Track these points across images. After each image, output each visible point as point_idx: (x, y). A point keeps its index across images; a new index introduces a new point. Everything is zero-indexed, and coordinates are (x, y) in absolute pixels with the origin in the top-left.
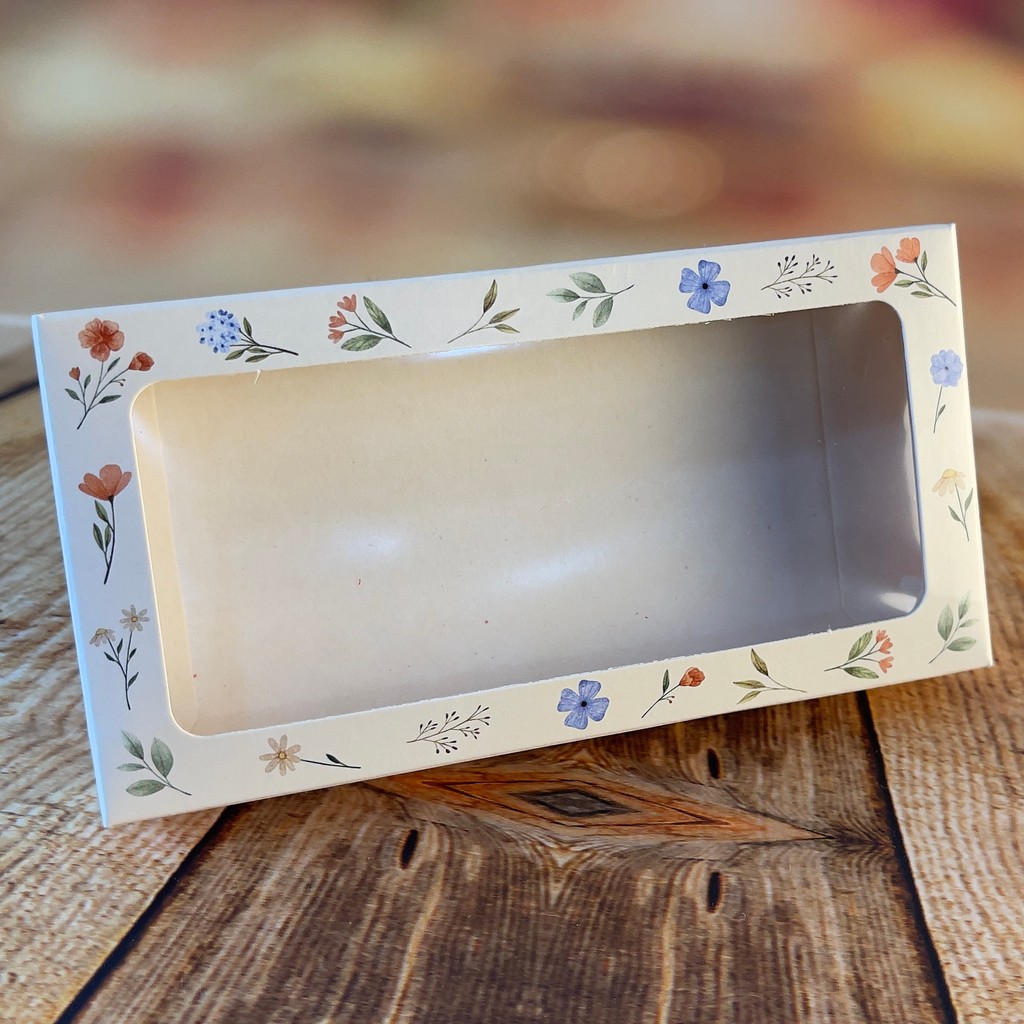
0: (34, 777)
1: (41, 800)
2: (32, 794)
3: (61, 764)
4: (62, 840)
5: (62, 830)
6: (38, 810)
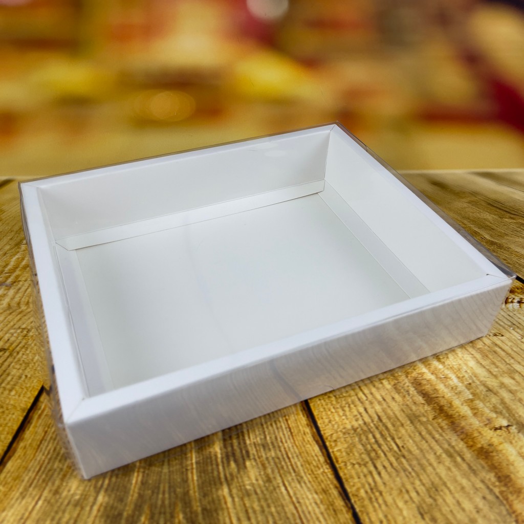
0: (15, 322)
1: (19, 328)
2: (16, 326)
3: (23, 317)
4: (29, 337)
5: (29, 335)
6: (19, 331)
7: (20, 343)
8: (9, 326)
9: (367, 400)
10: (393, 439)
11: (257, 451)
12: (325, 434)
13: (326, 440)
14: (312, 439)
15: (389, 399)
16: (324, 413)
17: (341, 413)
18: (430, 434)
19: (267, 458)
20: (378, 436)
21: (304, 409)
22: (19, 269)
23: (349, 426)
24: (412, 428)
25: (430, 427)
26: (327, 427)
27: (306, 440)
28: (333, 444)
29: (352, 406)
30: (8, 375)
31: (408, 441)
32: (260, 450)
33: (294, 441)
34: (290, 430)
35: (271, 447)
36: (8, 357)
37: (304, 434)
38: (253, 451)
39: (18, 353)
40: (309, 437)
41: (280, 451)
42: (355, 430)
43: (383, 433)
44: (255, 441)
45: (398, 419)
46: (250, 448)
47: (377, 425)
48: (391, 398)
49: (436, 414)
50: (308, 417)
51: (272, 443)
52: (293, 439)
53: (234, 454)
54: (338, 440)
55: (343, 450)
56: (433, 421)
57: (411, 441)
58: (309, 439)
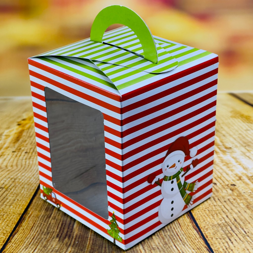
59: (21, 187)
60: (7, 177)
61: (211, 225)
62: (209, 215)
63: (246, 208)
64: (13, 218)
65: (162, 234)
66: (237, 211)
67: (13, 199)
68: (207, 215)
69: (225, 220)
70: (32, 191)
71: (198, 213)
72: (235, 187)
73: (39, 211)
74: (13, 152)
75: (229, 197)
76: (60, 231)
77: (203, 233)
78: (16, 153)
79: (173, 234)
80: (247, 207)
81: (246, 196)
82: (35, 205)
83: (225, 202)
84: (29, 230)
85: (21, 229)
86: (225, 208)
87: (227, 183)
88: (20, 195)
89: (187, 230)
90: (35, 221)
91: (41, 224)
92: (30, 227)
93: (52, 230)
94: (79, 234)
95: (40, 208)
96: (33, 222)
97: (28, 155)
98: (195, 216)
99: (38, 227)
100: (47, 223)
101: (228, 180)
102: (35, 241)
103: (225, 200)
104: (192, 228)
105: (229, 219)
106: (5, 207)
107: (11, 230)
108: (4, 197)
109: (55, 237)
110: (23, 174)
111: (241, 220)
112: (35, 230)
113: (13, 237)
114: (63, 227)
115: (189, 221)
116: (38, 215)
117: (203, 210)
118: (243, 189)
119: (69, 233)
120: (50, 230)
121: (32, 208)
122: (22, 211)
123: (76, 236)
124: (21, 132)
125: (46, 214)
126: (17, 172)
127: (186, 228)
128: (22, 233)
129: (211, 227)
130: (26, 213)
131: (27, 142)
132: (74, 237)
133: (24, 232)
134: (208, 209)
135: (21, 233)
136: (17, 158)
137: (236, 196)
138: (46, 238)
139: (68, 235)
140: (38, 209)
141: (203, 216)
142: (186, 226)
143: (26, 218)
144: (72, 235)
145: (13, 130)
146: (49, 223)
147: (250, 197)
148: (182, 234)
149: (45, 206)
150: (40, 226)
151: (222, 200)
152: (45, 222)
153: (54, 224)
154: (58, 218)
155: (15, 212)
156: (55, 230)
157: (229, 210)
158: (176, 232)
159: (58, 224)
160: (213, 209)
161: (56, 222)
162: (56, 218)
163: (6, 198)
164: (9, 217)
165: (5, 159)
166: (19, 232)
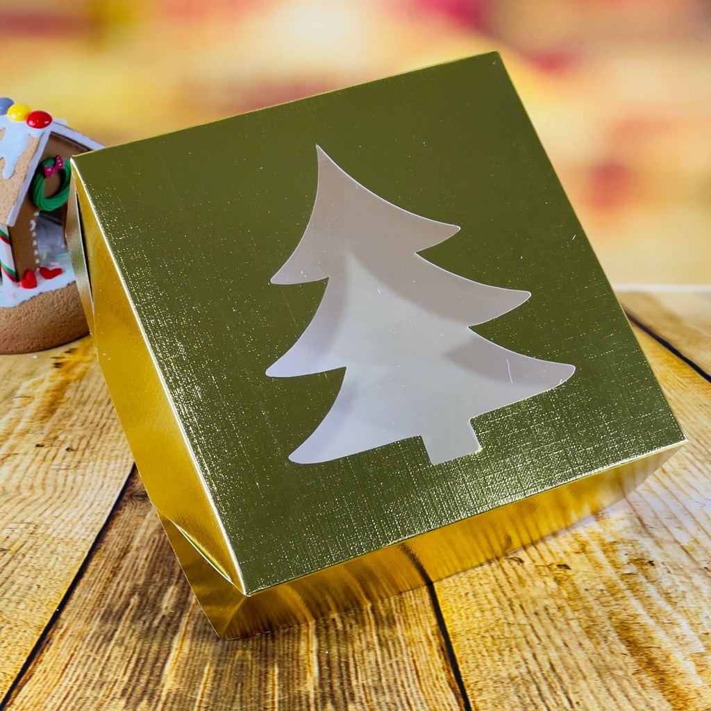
7: (25, 542)
8: (6, 518)
9: (539, 644)
10: (566, 693)
11: (365, 694)
12: (466, 680)
13: (466, 688)
14: (447, 685)
15: (573, 645)
16: (470, 656)
17: (496, 657)
18: (623, 691)
19: (379, 703)
20: (544, 688)
21: (442, 649)
22: (13, 435)
23: (504, 674)
24: (599, 682)
25: (626, 683)
26: (472, 673)
27: (437, 685)
28: (476, 693)
29: (515, 650)
30: (13, 583)
31: (588, 697)
32: (370, 694)
33: (421, 686)
34: (417, 673)
35: (386, 690)
36: (10, 560)
37: (437, 678)
38: (359, 693)
39: (24, 556)
40: (444, 683)
41: (399, 696)
42: (512, 679)
43: (553, 686)
44: (365, 682)
45: (581, 671)
46: (356, 690)
47: (546, 675)
48: (577, 643)
49: (640, 668)
50: (445, 659)
51: (389, 687)
52: (420, 683)
53: (332, 696)
54: (484, 689)
55: (489, 701)
56: (632, 676)
57: (592, 697)
58: (442, 685)
59: (49, 550)
60: (18, 519)
61: (491, 679)
62: (493, 651)
63: (585, 633)
64: (23, 638)
65: (372, 700)
66: (559, 643)
67: (26, 583)
68: (487, 650)
69: (527, 668)
70: (74, 562)
71: (466, 642)
72: (568, 571)
73: (86, 621)
74: (38, 446)
75: (547, 602)
76: (130, 680)
77: (471, 700)
78: (43, 451)
79: (397, 700)
80: (588, 631)
81: (590, 599)
82: (78, 602)
83: (534, 615)
84: (58, 673)
85: (40, 671)
86: (534, 631)
87: (549, 560)
88: (44, 573)
89: (432, 689)
90: (75, 650)
91: (89, 656)
92: (62, 664)
93: (111, 676)
94: (174, 691)
95: (88, 612)
96: (70, 650)
97: (74, 456)
98: (458, 652)
99: (81, 666)
100: (103, 656)
101: (554, 550)
102: (69, 704)
103: (537, 609)
104: (445, 685)
105: (539, 664)
106: (7, 606)
107: (16, 672)
108: (6, 576)
109: (118, 695)
110: (56, 514)
111: (567, 668)
112: (73, 675)
113: (20, 691)
114: (138, 669)
115: (441, 666)
116: (83, 634)
117: (479, 636)
118: (585, 578)
119: (151, 686)
120: (108, 676)
121: (69, 612)
122: (47, 619)
123: (168, 696)
124: (61, 388)
125: (103, 631)
126: (42, 504)
127: (432, 684)
128: (40, 681)
129: (491, 683)
130: (54, 625)
131: (74, 418)
132: (163, 698)
133: (47, 680)
134: (492, 634)
135: (38, 680)
136: (45, 465)
137: (565, 599)
138: (96, 698)
139: (149, 692)
140: (85, 615)
141: (477, 653)
142: (433, 679)
143: (53, 640)
144: (158, 693)
145: (43, 381)
146: (107, 655)
147: (598, 602)
148: (418, 702)
149: (102, 607)
150: (85, 664)
151: (530, 609)
152: (97, 653)
153: (119, 659)
154: (129, 643)
155: (28, 621)
156: (120, 678)
157: (542, 638)
158: (406, 693)
159: (128, 659)
160: (503, 632)
161: (124, 655)
162: (126, 642)
163: (11, 579)
164: (14, 633)
165: (17, 466)
166: (33, 678)
